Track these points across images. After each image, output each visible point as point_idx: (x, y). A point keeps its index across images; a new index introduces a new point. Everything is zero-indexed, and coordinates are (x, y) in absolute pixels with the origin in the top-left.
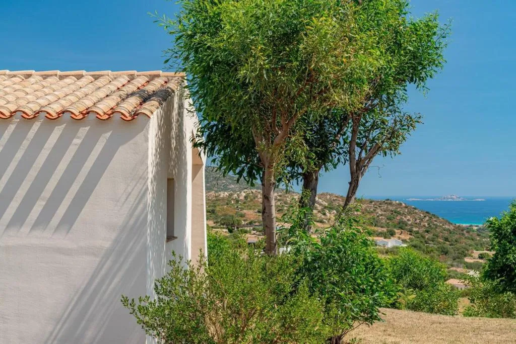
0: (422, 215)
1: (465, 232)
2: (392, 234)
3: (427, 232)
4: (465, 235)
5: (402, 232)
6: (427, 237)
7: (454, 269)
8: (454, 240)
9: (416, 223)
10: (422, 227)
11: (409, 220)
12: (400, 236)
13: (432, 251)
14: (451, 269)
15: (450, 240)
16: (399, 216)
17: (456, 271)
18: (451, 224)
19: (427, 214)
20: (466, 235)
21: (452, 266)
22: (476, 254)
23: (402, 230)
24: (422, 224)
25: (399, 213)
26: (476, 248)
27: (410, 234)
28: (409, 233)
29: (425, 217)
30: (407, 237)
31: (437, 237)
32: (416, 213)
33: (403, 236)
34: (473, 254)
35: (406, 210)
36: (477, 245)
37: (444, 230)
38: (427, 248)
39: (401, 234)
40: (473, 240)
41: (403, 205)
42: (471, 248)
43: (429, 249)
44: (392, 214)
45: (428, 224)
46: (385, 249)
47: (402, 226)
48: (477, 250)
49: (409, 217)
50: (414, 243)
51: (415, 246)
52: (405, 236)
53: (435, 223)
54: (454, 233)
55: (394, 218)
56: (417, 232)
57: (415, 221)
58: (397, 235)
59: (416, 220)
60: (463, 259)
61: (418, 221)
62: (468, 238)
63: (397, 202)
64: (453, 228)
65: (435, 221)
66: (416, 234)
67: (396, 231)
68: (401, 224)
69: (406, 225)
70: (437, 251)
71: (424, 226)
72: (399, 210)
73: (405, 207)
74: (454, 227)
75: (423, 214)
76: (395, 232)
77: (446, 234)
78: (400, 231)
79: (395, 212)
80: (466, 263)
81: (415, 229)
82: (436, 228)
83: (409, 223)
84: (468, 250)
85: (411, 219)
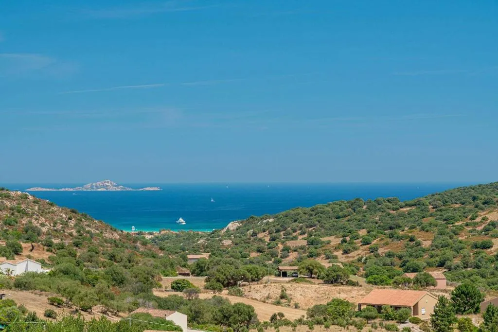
0: (64, 216)
1: (138, 244)
2: (16, 251)
3: (77, 245)
4: (139, 249)
5: (33, 247)
6: (78, 254)
7: (141, 310)
8: (125, 259)
9: (56, 231)
10: (66, 237)
11: (43, 225)
12: (31, 254)
13: (96, 279)
14: (137, 311)
15: (118, 258)
16: (25, 217)
17: (148, 315)
18: (115, 231)
19: (74, 214)
20: (141, 249)
21: (137, 305)
22: (167, 281)
23: (34, 244)
24: (67, 231)
25: (25, 213)
26: (164, 272)
27: (48, 251)
28: (46, 248)
29: (70, 219)
30: (46, 255)
31: (96, 253)
32: (53, 212)
33: (35, 254)
34: (161, 283)
35: (36, 208)
36: (165, 266)
37: (106, 241)
38: (87, 274)
39: (31, 251)
40: (154, 257)
41: (31, 198)
42: (157, 271)
43: (90, 277)
44: (13, 214)
45: (79, 231)
46: (11, 278)
47: (31, 235)
48: (167, 275)
49: (43, 219)
50: (63, 266)
51: (66, 272)
52: (39, 254)
53: (87, 229)
54: (123, 246)
55: (17, 222)
56: (61, 247)
57: (54, 226)
58: (25, 253)
59: (55, 223)
60: (151, 292)
61: (59, 226)
62: (147, 255)
63: (19, 193)
64: (118, 237)
65: (88, 226)
66: (59, 249)
67: (23, 245)
68: (30, 232)
69: (39, 235)
70: (104, 279)
71: (71, 234)
72: (23, 206)
73: (34, 202)
74: (119, 235)
75: (66, 214)
76: (21, 248)
77: (110, 249)
78: (29, 244)
79: (19, 212)
80: (157, 299)
81: (56, 241)
82: (92, 237)
83: (44, 230)
84: (153, 276)
85: (47, 223)
